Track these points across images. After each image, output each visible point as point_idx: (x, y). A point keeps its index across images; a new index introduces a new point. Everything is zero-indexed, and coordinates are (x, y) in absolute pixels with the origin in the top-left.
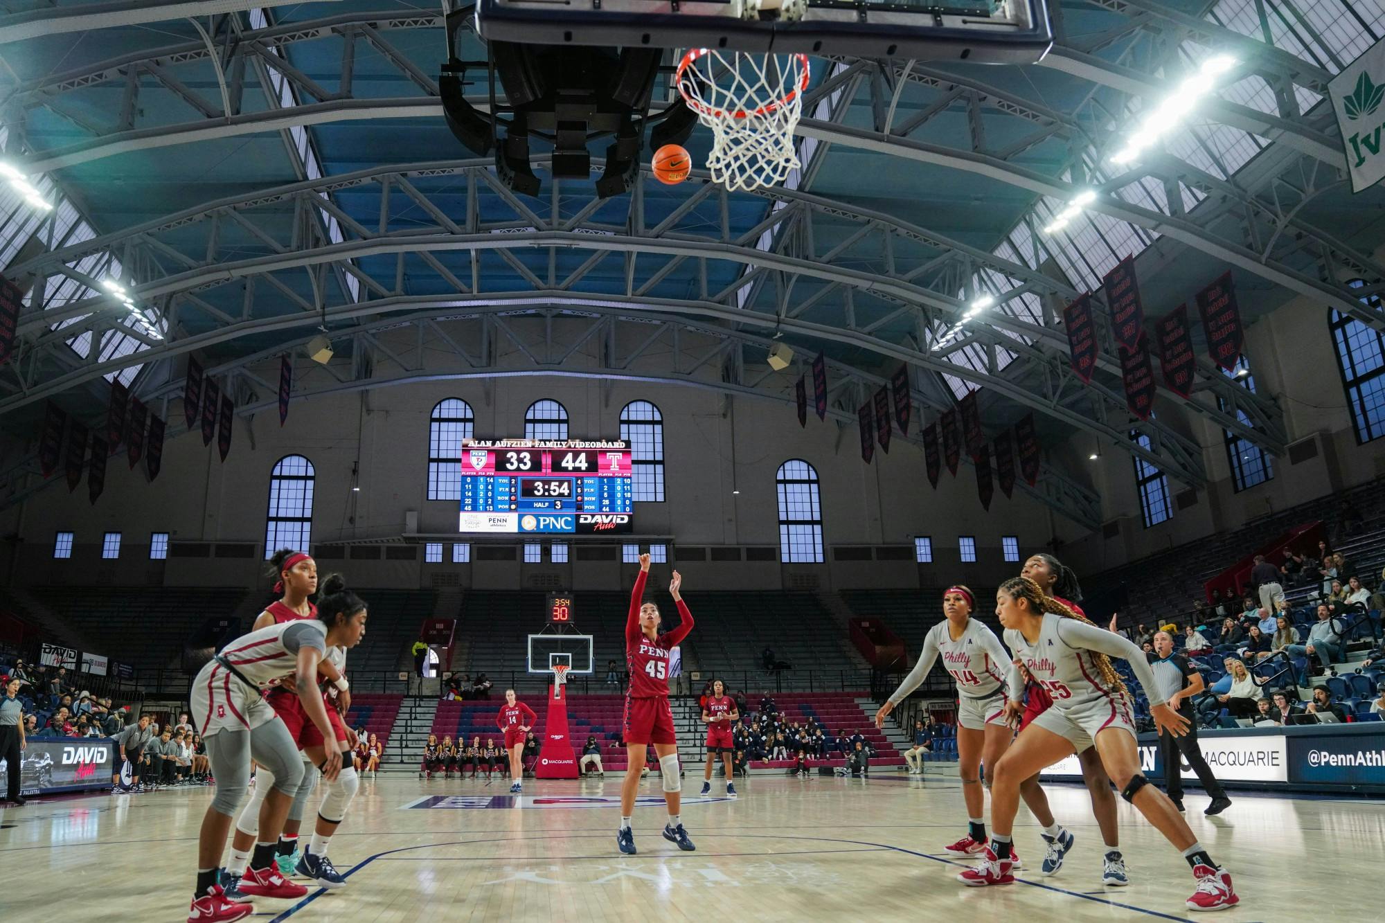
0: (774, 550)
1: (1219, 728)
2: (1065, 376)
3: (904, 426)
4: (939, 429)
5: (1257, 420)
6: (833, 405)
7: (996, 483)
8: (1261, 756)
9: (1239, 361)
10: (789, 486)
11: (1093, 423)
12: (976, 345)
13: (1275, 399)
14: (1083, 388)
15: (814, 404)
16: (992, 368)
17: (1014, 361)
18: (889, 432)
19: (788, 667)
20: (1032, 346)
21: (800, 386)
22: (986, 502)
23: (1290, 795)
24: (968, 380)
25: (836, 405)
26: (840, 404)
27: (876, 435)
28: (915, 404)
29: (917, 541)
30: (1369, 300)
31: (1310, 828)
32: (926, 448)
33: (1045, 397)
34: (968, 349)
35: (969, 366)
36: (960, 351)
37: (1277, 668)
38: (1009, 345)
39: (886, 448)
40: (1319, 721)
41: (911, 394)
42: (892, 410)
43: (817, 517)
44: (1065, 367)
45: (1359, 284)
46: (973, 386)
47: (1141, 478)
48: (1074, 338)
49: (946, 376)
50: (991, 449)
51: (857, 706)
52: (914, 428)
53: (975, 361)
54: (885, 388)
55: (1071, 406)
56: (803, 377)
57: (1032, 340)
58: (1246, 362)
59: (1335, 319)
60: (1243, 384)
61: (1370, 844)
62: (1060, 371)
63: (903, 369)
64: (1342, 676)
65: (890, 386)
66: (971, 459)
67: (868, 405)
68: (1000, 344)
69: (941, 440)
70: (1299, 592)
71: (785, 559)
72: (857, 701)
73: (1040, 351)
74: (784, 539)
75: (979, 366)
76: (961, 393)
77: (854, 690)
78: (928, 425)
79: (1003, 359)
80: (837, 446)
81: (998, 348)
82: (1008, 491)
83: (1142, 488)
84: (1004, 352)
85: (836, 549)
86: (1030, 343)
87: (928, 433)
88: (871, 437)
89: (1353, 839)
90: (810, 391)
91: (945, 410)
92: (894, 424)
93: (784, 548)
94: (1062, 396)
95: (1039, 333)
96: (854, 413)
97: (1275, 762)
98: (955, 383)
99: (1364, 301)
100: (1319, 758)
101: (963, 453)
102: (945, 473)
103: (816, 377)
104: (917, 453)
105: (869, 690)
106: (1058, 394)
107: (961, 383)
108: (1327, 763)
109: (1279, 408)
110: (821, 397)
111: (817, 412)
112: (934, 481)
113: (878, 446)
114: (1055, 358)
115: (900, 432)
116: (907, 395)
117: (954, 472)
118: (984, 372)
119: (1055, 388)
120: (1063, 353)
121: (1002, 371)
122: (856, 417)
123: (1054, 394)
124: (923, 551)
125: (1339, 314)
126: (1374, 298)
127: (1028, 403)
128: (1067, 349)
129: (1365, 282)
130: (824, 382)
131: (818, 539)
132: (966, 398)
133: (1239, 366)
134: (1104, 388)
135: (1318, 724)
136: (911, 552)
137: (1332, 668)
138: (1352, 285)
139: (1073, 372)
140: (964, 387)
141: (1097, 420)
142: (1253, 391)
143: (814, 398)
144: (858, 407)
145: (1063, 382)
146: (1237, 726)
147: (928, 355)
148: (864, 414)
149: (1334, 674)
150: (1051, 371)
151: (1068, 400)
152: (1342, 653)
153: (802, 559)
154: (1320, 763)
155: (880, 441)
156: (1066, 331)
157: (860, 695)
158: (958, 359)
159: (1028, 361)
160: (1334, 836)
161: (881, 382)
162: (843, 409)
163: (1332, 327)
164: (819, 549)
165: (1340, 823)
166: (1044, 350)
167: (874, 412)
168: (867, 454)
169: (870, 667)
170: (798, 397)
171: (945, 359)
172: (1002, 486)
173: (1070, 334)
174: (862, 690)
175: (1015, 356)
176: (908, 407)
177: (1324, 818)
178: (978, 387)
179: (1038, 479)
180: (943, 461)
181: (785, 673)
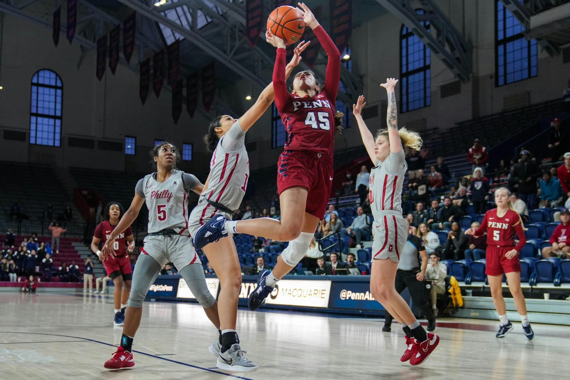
0: (24, 134)
1: (295, 274)
2: (239, 40)
3: (128, 57)
4: (151, 63)
5: (349, 89)
6: (79, 34)
7: (184, 107)
8: (316, 292)
9: (345, 49)
10: (41, 89)
11: (251, 74)
12: (185, 8)
13: (361, 77)
14: (249, 50)
15: (66, 30)
16: (193, 25)
17: (208, 23)
18: (117, 60)
19: (27, 218)
20: (222, 15)
21: (57, 15)
22: (176, 117)
23: (327, 315)
24: (176, 31)
25: (82, 34)
26: (85, 33)
27: (108, 60)
28: (137, 42)
29: (127, 140)
30: (425, 24)
31: (334, 333)
32: (141, 76)
33: (225, 52)
34: (179, 9)
35: (178, 22)
36: (174, 11)
37: (333, 242)
38: (207, 12)
39: (113, 71)
40: (350, 273)
41: (136, 35)
42: (121, 44)
43: (58, 113)
44: (241, 34)
45: (421, 13)
46: (178, 36)
47: (275, 116)
48: (250, 15)
49: (162, 26)
50: (185, 82)
51: (73, 247)
52: (135, 60)
53: (183, 19)
54: (118, 27)
55: (240, 61)
56: (60, 8)
57: (222, 11)
58: (350, 51)
59: (404, 32)
60: (345, 64)
61: (362, 341)
62: (237, 36)
63: (133, 15)
64: (366, 248)
65: (122, 26)
66: (170, 88)
67: (105, 38)
68: (201, 9)
69: (152, 71)
70: (353, 198)
71: (32, 141)
72: (73, 244)
73: (226, 20)
74: (33, 127)
75: (185, 23)
76: (170, 41)
77: (72, 237)
78: (144, 60)
79: (201, 21)
80: (79, 65)
81: (199, 13)
82: (191, 113)
83: (274, 123)
84: (203, 17)
85: (70, 139)
86: (221, 13)
87: (144, 65)
88: (104, 61)
89: (355, 339)
90: (64, 19)
91: (157, 50)
92: (121, 55)
93: (33, 134)
94: (235, 54)
95: (227, 6)
96: (94, 41)
97: (323, 296)
98: (167, 32)
99: (422, 24)
100: (346, 295)
101: (165, 82)
102: (152, 95)
103: (69, 10)
104: (135, 78)
105: (82, 237)
106: (233, 52)
107: (171, 33)
108: (350, 298)
109: (362, 83)
110: (72, 26)
111: (68, 37)
112: (143, 99)
113: (108, 69)
114: (235, 27)
115: (125, 61)
116: (133, 36)
117: (158, 94)
118: (188, 28)
119: (232, 47)
120: (241, 24)
121: (200, 29)
122: (95, 45)
123: (231, 51)
124: (129, 147)
125: (407, 29)
126: (428, 23)
127: (214, 55)
128: (244, 21)
129: (425, 12)
130: (75, 15)
131: (58, 130)
132: (173, 44)
133: (345, 52)
134: (262, 52)
135: (349, 275)
136: (120, 147)
137: (361, 244)
138: (418, 12)
139: (245, 38)
140: (172, 37)
141: (255, 73)
142: (350, 70)
143: (66, 25)
144: (97, 38)
145: (237, 44)
146: (305, 274)
147: (152, 8)
148: (101, 43)
149: (362, 247)
150: (231, 35)
151: (238, 57)
152: (368, 235)
153: (45, 143)
154: (346, 298)
155: (110, 65)
156: (245, 9)
157: (76, 240)
158: (172, 15)
159: (217, 25)
160: (345, 337)
161: (116, 22)
162: (86, 38)
163: (402, 37)
164: (58, 136)
165: (350, 330)
166: (229, 19)
167: (108, 44)
168: (100, 73)
169: (85, 222)
170: (54, 23)
171: (163, 14)
172: (188, 109)
173: (248, 11)
174: (77, 237)
175: (209, 20)
176: (132, 44)
177: (343, 327)
178: (182, 38)
179: (212, 107)
180: (151, 87)
181: (24, 221)
